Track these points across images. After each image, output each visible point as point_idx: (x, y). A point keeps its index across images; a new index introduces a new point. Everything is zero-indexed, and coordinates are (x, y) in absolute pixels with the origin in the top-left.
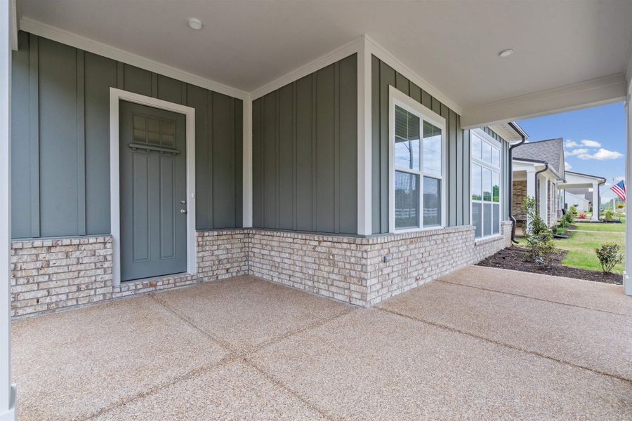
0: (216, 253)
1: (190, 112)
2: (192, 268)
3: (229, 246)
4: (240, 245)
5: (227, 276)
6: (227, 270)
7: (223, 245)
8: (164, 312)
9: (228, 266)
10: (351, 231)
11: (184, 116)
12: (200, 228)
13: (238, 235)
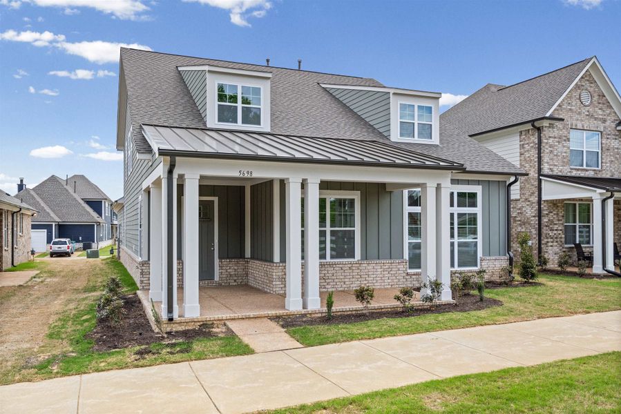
0: (229, 271)
1: (216, 199)
2: (217, 278)
3: (236, 268)
4: (242, 267)
5: (235, 284)
6: (235, 280)
7: (232, 267)
8: (216, 303)
9: (235, 278)
10: (271, 260)
11: (213, 201)
12: (220, 258)
13: (242, 262)
